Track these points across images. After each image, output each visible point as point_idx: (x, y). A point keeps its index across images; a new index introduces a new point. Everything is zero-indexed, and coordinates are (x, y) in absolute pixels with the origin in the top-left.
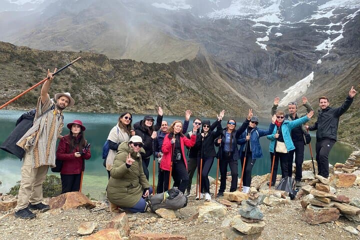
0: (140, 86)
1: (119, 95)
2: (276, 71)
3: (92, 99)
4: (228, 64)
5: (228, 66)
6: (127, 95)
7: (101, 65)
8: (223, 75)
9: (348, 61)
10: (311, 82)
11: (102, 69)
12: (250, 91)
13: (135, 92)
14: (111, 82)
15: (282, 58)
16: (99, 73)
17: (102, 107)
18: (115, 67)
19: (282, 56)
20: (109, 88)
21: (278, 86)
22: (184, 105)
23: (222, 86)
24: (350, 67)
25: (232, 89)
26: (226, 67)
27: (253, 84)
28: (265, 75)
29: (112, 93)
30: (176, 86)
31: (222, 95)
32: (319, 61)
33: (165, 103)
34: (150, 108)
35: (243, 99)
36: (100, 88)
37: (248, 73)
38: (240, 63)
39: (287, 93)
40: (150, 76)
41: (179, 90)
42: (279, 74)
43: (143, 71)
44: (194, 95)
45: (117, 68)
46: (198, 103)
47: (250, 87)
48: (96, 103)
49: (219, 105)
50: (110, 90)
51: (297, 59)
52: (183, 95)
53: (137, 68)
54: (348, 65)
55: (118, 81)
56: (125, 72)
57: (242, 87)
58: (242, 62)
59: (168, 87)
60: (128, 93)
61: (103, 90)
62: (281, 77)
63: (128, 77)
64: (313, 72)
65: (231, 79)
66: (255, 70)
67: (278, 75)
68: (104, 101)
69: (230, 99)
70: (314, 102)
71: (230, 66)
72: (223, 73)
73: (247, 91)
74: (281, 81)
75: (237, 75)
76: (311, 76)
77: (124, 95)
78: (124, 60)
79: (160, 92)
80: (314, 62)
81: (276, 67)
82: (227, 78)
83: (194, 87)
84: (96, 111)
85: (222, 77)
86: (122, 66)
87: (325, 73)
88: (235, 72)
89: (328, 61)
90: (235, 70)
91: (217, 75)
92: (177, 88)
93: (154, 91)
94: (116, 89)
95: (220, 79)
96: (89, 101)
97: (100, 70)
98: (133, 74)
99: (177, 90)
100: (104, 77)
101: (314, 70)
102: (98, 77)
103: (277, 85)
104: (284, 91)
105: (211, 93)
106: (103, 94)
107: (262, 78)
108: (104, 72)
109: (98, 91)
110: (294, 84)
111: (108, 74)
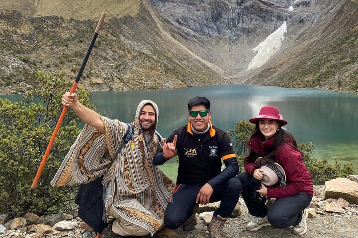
0: (77, 52)
1: (48, 66)
2: (240, 25)
3: (12, 75)
4: (180, 20)
5: (179, 23)
6: (61, 66)
7: (16, 25)
8: (175, 34)
9: (324, 6)
10: (285, 35)
11: (18, 31)
12: (211, 53)
13: (71, 61)
14: (34, 49)
15: (246, 8)
16: (15, 38)
17: (29, 86)
18: (36, 28)
19: (245, 5)
20: (32, 57)
21: (245, 42)
22: (141, 75)
23: (178, 49)
24: (328, 13)
25: (190, 51)
26: (177, 24)
27: (213, 43)
28: (227, 31)
29: (39, 65)
30: (124, 50)
31: (181, 60)
32: (291, 9)
33: (115, 73)
34: (97, 82)
35: (205, 63)
36: (21, 59)
37: (206, 30)
38: (195, 18)
39: (257, 52)
40: (87, 38)
41: (129, 55)
42: (245, 29)
43: (76, 31)
44: (150, 61)
45: (39, 29)
46: (158, 71)
47: (211, 48)
48: (20, 81)
49: (182, 72)
50: (34, 61)
51: (264, 7)
52: (136, 61)
53: (67, 28)
54: (326, 11)
55: (43, 47)
56: (51, 34)
57: (201, 48)
58: (197, 16)
59: (115, 52)
60: (62, 63)
61: (25, 61)
62: (248, 32)
63: (57, 41)
64: (285, 22)
65: (186, 39)
66: (214, 26)
67: (243, 30)
68: (29, 77)
69: (191, 64)
70: (296, 57)
71: (182, 22)
72: (176, 32)
73: (208, 53)
74: (248, 36)
75: (192, 33)
76: (284, 27)
77: (56, 66)
78: (48, 18)
79: (106, 59)
80: (285, 10)
81: (239, 19)
82: (181, 38)
83: (146, 51)
84: (21, 92)
85: (174, 38)
86: (45, 26)
87: (300, 22)
88: (189, 30)
89: (301, 7)
90: (189, 27)
91: (169, 36)
92: (127, 53)
93: (97, 58)
94: (42, 58)
95: (173, 40)
96: (8, 78)
97: (16, 33)
98: (64, 36)
99: (126, 56)
100: (23, 42)
101: (286, 20)
102: (14, 43)
103: (243, 42)
104: (254, 50)
105: (168, 58)
106: (26, 66)
107: (224, 35)
108: (23, 36)
109: (19, 63)
110: (264, 39)
111: (29, 38)
